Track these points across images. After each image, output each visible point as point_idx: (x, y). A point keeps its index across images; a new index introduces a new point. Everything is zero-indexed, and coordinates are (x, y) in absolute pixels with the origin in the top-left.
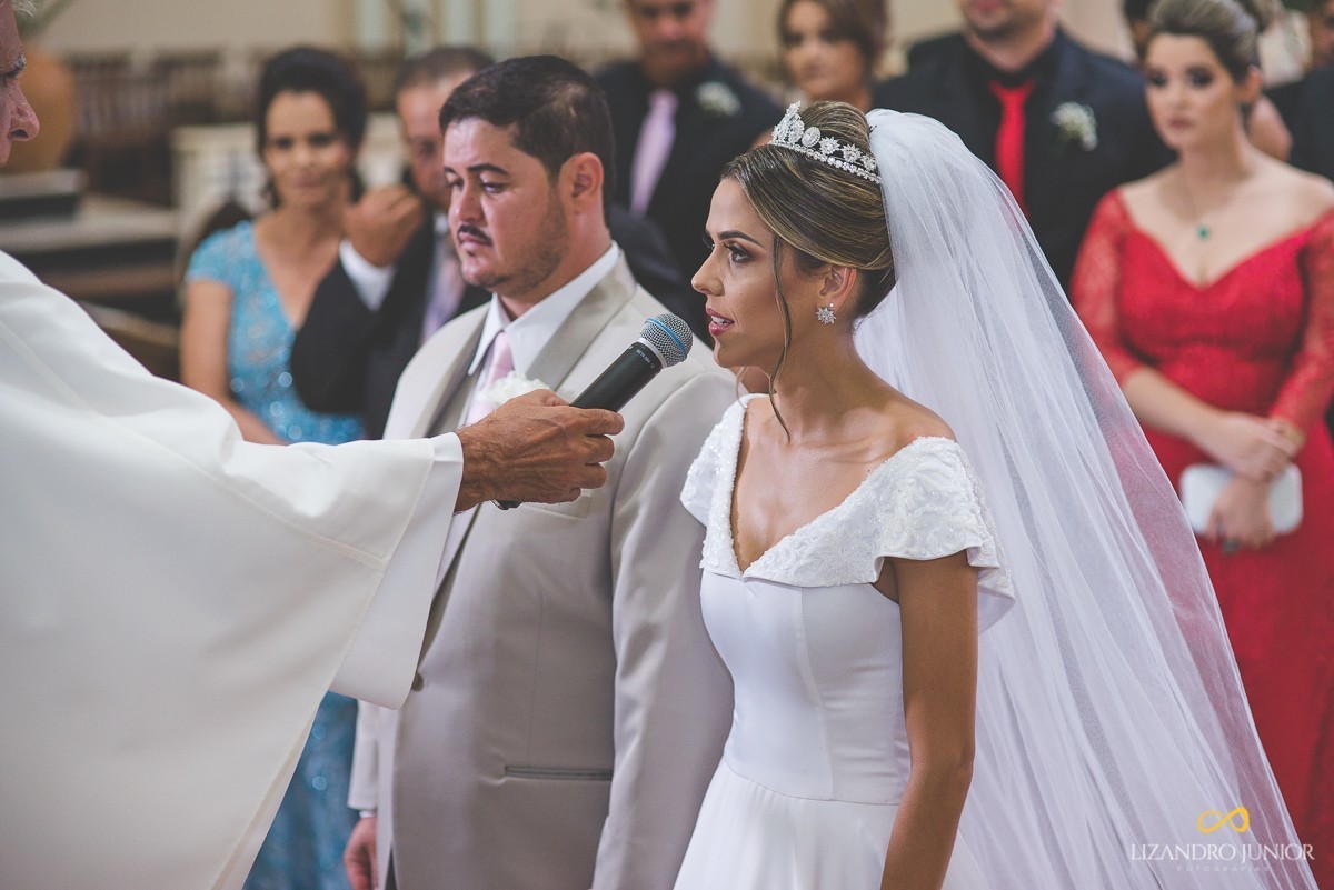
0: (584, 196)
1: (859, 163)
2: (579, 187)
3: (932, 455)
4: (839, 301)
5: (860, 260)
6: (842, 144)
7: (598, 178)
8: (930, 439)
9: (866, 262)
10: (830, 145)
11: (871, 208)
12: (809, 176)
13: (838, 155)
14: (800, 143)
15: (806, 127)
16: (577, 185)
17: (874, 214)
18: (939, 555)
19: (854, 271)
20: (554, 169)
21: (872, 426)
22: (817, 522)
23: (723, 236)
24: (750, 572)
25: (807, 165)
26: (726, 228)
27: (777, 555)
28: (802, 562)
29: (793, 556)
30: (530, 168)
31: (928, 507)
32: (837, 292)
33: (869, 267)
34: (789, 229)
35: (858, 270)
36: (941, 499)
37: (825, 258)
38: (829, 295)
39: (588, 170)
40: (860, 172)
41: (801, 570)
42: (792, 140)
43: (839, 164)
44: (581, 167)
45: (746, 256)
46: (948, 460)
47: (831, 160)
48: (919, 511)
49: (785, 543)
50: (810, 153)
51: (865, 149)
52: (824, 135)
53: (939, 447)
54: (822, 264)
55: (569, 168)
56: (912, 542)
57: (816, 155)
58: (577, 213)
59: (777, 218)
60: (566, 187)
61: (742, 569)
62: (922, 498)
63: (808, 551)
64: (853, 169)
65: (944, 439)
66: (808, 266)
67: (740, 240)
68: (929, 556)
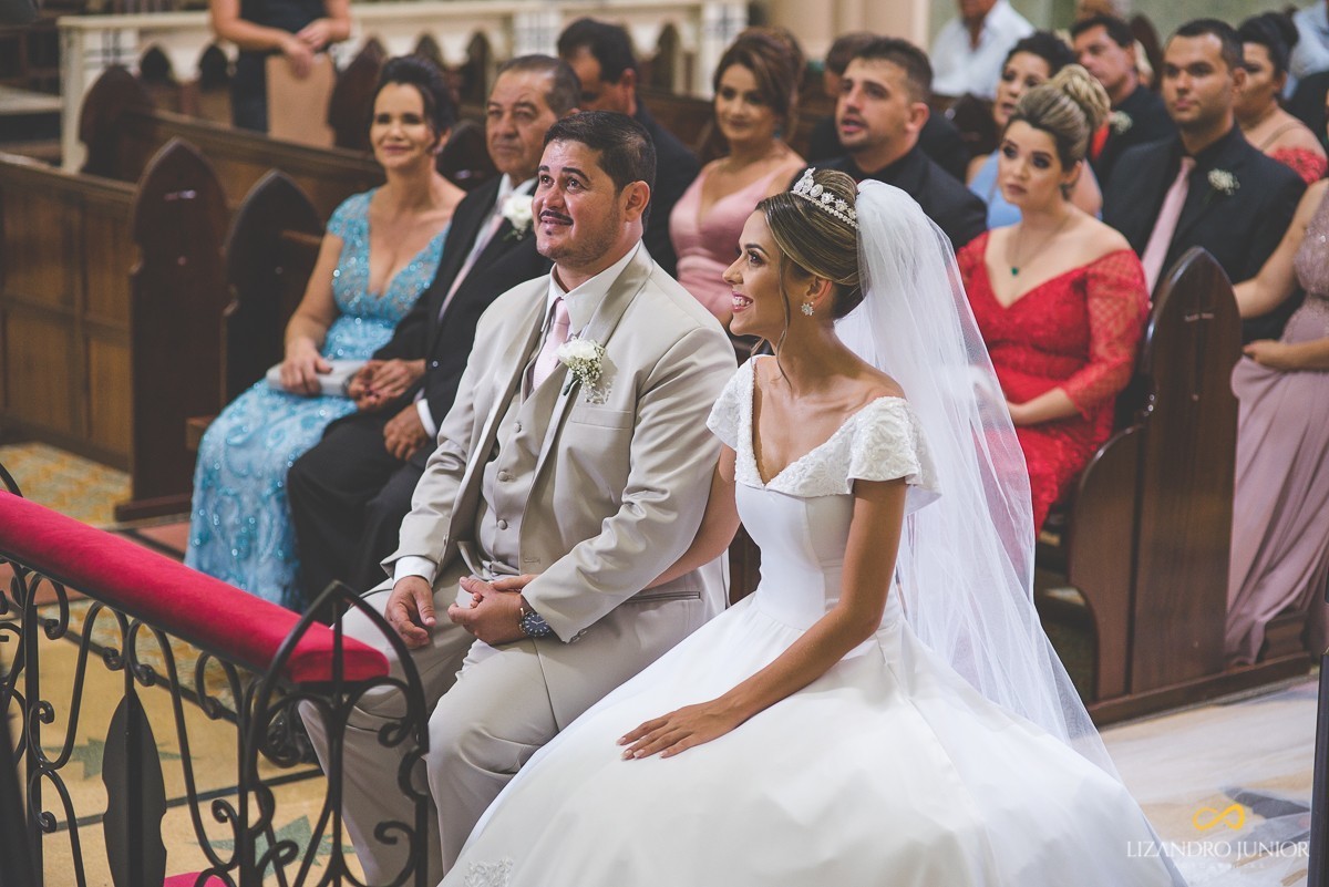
0: (633, 210)
1: (845, 213)
2: (631, 204)
3: (886, 410)
4: (818, 301)
5: (835, 276)
6: (836, 198)
7: (645, 200)
8: (886, 399)
9: (839, 278)
10: (828, 197)
11: (849, 244)
12: (809, 215)
13: (832, 205)
14: (808, 193)
15: (815, 184)
16: (630, 203)
17: (849, 247)
18: (889, 478)
19: (830, 283)
20: (620, 187)
21: (848, 389)
22: (812, 453)
23: (748, 246)
24: (769, 485)
25: (810, 207)
26: (752, 242)
27: (787, 475)
28: (803, 481)
29: (797, 477)
30: (606, 182)
31: (883, 446)
32: (818, 294)
33: (840, 281)
34: (791, 248)
35: (834, 283)
36: (891, 441)
37: (812, 271)
38: (813, 295)
39: (640, 194)
40: (845, 218)
41: (804, 486)
42: (804, 192)
43: (831, 211)
44: (636, 190)
45: (758, 261)
46: (897, 414)
47: (827, 208)
48: (877, 448)
49: (792, 468)
50: (814, 201)
51: (851, 205)
52: (825, 191)
53: (891, 405)
54: (810, 274)
55: (628, 190)
56: (871, 469)
57: (818, 203)
58: (626, 220)
59: (784, 239)
60: (624, 202)
61: (765, 484)
62: (878, 440)
63: (807, 474)
64: (841, 216)
65: (894, 398)
66: (801, 275)
67: (758, 250)
68: (882, 479)
